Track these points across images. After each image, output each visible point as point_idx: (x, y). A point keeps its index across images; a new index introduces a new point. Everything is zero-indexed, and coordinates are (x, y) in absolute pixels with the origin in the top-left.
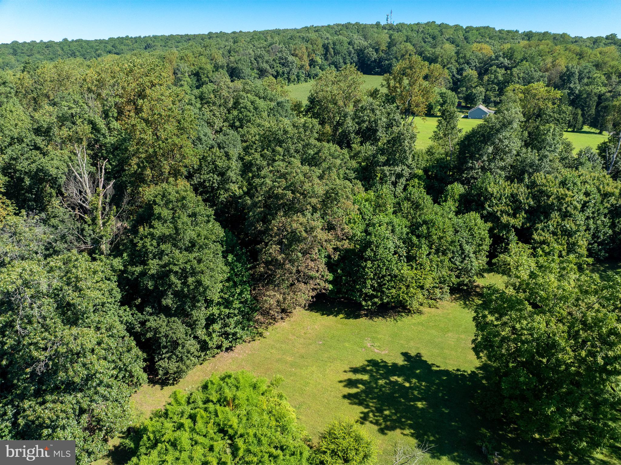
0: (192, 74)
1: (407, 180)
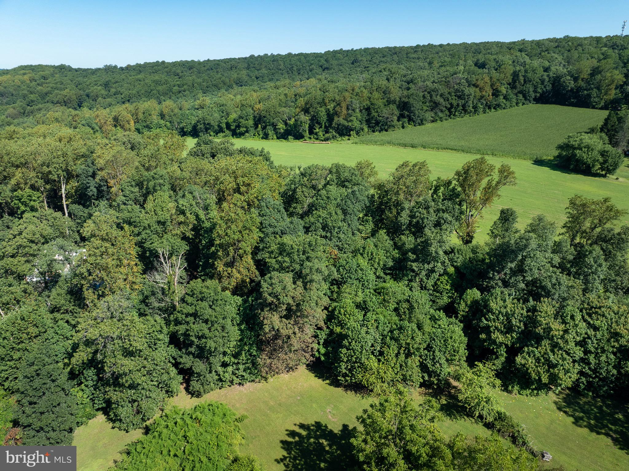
0: (364, 109)
1: (440, 275)
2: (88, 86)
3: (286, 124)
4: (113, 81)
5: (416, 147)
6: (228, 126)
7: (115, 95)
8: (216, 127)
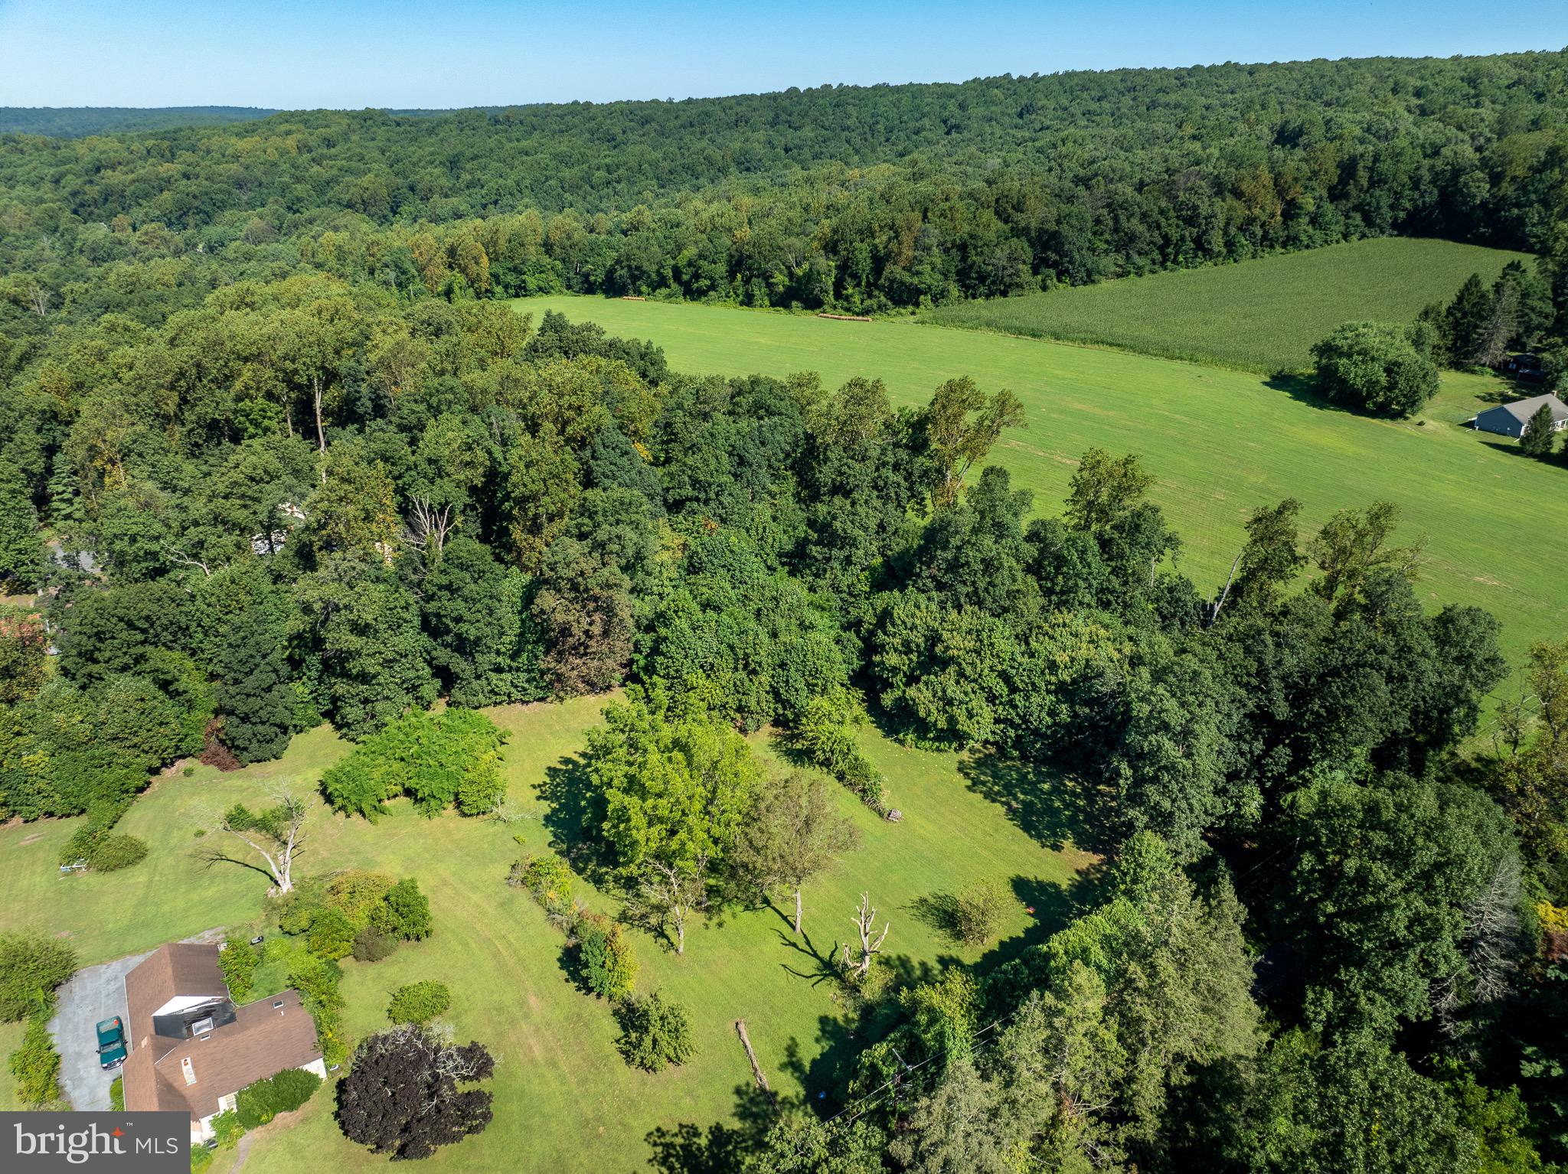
0: (953, 246)
2: (414, 165)
3: (791, 275)
4: (468, 153)
5: (1040, 336)
6: (677, 272)
7: (468, 187)
8: (654, 275)
